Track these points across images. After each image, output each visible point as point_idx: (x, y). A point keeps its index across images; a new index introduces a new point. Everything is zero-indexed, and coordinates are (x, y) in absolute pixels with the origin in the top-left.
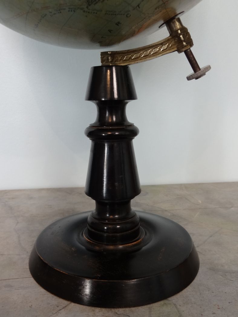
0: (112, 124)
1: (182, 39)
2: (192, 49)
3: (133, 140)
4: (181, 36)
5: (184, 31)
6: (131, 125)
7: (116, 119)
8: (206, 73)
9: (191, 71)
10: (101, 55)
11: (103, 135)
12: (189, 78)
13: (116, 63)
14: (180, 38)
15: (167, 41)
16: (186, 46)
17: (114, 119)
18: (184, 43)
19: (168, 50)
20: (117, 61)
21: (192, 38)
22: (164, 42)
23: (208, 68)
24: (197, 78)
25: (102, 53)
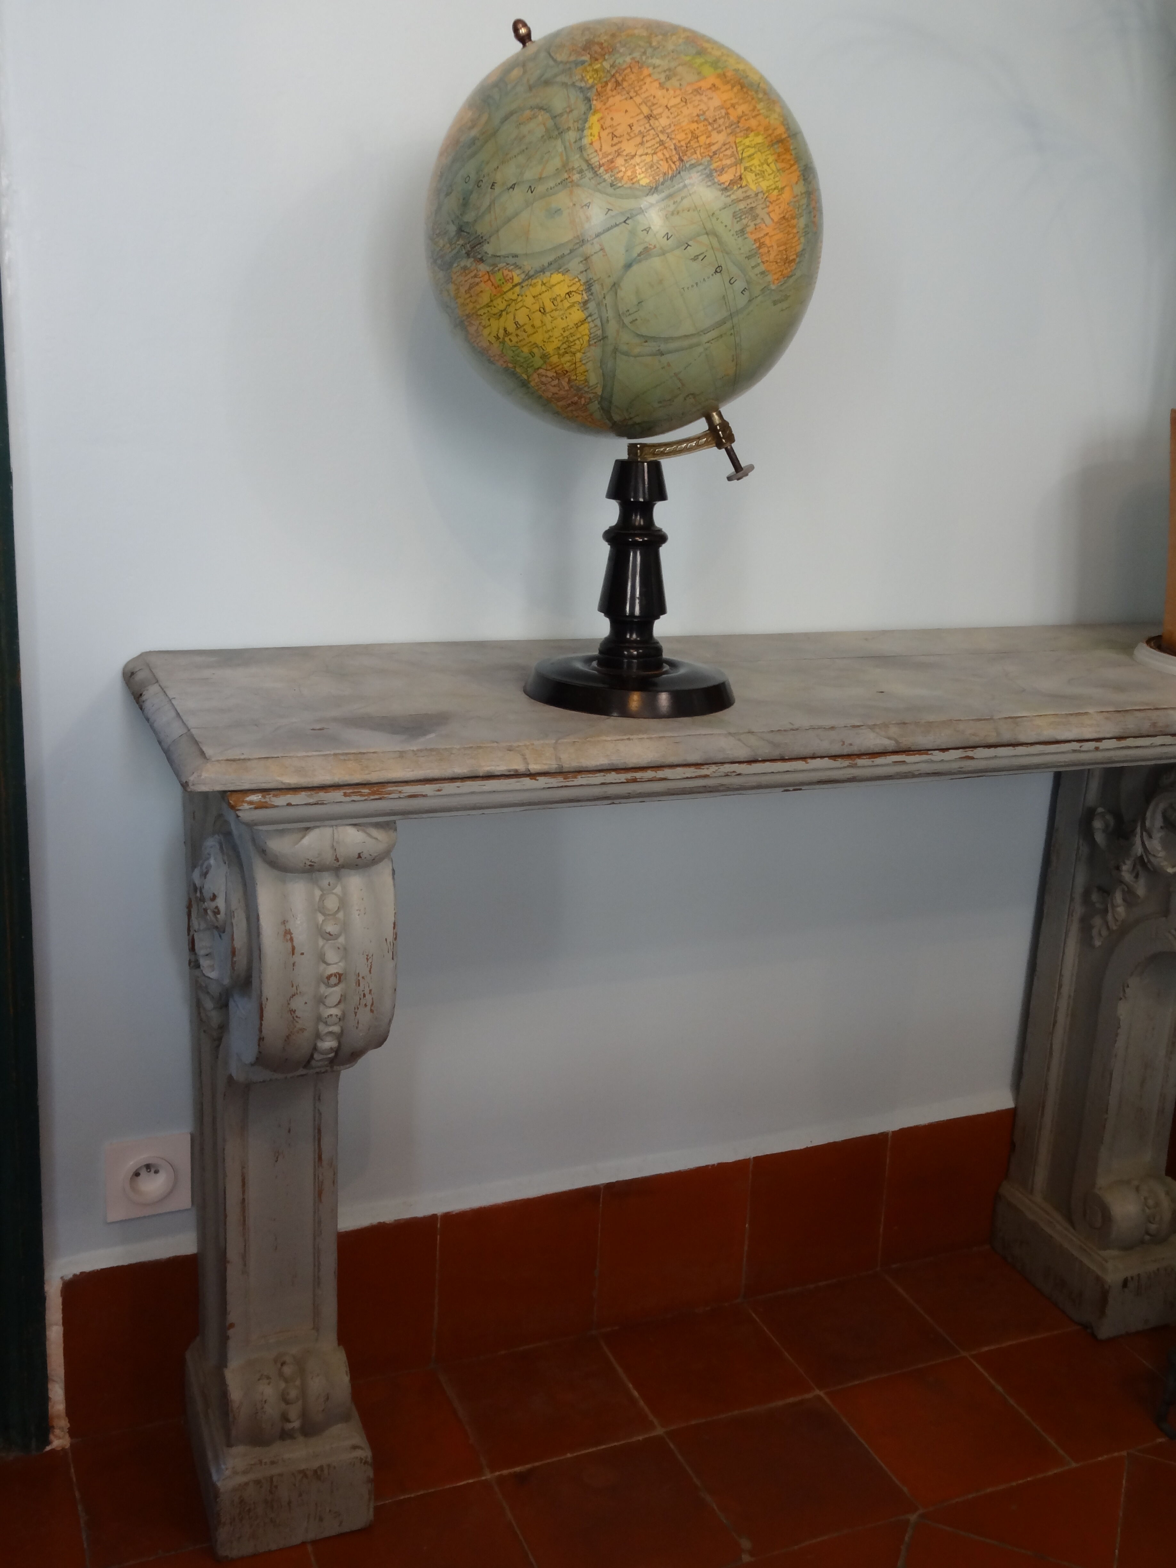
0: (640, 528)
1: (722, 436)
2: (733, 445)
3: (661, 548)
4: (720, 433)
5: (725, 426)
6: (660, 530)
7: (644, 522)
8: (749, 474)
9: (731, 470)
10: (628, 446)
11: (631, 540)
12: (730, 479)
13: (645, 456)
14: (719, 434)
15: (704, 435)
16: (725, 444)
17: (642, 523)
18: (724, 441)
19: (707, 445)
20: (646, 454)
21: (733, 432)
22: (702, 436)
23: (751, 468)
24: (738, 479)
25: (630, 444)
